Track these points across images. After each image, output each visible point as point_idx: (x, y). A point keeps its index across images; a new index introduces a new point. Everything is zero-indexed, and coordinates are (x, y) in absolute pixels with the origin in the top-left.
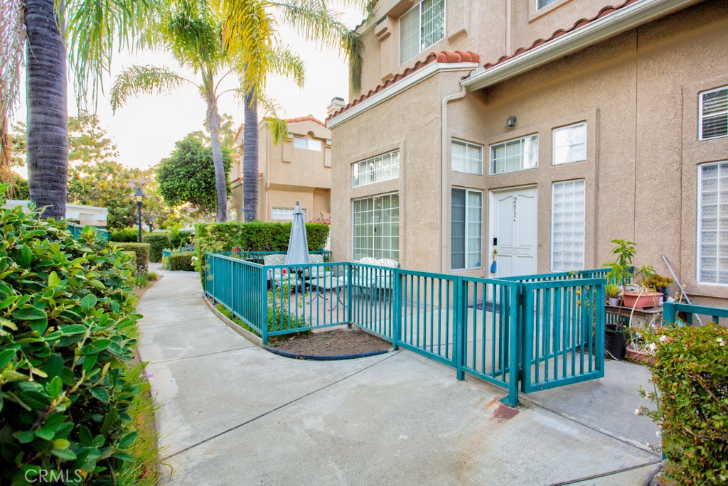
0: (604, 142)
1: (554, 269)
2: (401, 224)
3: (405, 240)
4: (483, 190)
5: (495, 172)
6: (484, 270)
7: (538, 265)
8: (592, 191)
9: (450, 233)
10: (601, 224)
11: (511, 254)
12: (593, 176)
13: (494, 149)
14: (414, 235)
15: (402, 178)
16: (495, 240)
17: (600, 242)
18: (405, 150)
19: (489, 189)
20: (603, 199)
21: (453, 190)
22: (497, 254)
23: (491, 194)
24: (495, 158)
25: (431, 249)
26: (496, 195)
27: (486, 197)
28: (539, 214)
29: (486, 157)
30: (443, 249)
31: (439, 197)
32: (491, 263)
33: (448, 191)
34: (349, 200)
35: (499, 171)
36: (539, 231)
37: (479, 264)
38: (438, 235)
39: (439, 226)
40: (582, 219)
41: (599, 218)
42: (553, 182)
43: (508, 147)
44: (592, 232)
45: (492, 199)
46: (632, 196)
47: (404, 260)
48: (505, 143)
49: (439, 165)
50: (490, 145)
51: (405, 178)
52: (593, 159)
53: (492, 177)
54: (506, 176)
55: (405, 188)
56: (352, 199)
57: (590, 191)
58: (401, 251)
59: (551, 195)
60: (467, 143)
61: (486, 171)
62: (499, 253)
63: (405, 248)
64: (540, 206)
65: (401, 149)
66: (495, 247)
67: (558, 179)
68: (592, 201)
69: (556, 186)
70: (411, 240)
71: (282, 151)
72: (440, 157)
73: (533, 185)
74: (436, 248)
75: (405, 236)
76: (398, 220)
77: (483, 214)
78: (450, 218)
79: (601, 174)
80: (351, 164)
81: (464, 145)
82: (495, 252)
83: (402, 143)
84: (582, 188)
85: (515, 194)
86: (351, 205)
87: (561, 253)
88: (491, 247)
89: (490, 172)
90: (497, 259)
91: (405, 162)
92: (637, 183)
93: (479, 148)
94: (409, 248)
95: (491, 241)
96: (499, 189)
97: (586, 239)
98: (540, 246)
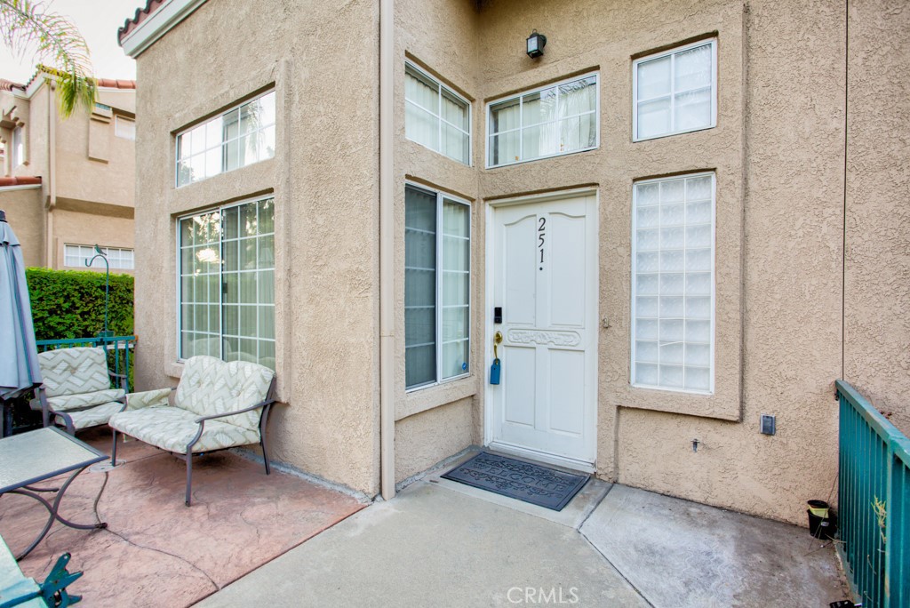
0: (760, 84)
1: (637, 382)
2: (280, 275)
3: (289, 313)
4: (472, 200)
5: (496, 161)
6: (474, 378)
7: (601, 370)
8: (734, 199)
9: (402, 296)
10: (754, 277)
11: (534, 344)
12: (736, 162)
13: (495, 111)
14: (311, 301)
15: (281, 157)
16: (498, 312)
17: (753, 320)
18: (289, 87)
19: (486, 199)
20: (760, 217)
21: (409, 189)
22: (503, 343)
23: (488, 209)
24: (496, 130)
25: (353, 340)
26: (500, 213)
27: (479, 217)
28: (603, 253)
29: (479, 128)
30: (384, 340)
31: (373, 202)
32: (489, 363)
33: (396, 189)
34: (168, 217)
35: (506, 158)
36: (601, 291)
37: (466, 367)
38: (371, 303)
39: (373, 280)
40: (709, 264)
41: (750, 263)
42: (635, 180)
43: (527, 106)
44: (735, 296)
45: (492, 219)
46: (839, 211)
47: (288, 365)
48: (521, 95)
49: (374, 115)
50: (486, 101)
51: (288, 157)
52: (736, 123)
53: (491, 172)
54: (523, 168)
55: (288, 181)
56: (174, 216)
57: (728, 198)
58: (279, 341)
59: (630, 210)
60: (441, 84)
61: (479, 160)
62: (505, 341)
63: (289, 334)
64: (605, 234)
65: (279, 86)
66: (499, 327)
67: (649, 173)
68: (736, 221)
69: (641, 189)
70: (305, 315)
71: (88, 139)
72: (375, 98)
73: (587, 188)
74: (366, 336)
75: (289, 305)
76: (271, 264)
77: (471, 253)
78: (403, 259)
79: (754, 158)
80: (174, 133)
81: (434, 88)
82: (498, 339)
83: (282, 69)
84: (707, 191)
85: (542, 211)
86: (173, 230)
87: (655, 344)
88: (490, 329)
89: (487, 163)
90: (503, 354)
91: (288, 117)
92: (851, 177)
93: (464, 107)
94: (301, 336)
95: (490, 315)
96: (507, 199)
97: (718, 314)
98: (605, 327)
